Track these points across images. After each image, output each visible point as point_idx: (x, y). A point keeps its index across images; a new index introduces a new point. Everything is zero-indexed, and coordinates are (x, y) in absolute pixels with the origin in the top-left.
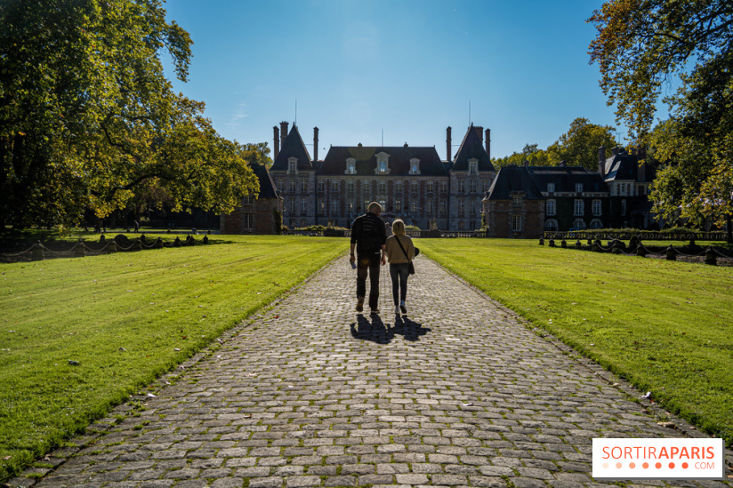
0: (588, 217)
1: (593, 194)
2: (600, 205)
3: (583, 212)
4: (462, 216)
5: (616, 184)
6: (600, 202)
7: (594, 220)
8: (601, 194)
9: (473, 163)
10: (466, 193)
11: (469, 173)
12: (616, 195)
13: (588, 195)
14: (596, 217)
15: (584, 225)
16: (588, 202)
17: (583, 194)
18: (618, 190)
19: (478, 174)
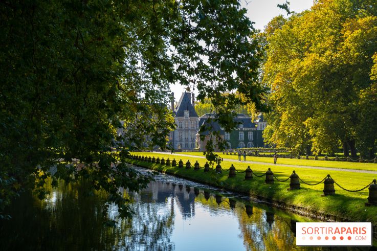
0: (246, 141)
1: (248, 129)
2: (252, 135)
3: (243, 138)
4: (181, 141)
5: (259, 124)
6: (252, 133)
7: (249, 143)
8: (253, 129)
9: (186, 113)
10: (183, 129)
11: (184, 118)
12: (260, 129)
13: (246, 129)
14: (250, 141)
15: (244, 145)
16: (246, 133)
17: (243, 129)
18: (261, 127)
19: (189, 118)
